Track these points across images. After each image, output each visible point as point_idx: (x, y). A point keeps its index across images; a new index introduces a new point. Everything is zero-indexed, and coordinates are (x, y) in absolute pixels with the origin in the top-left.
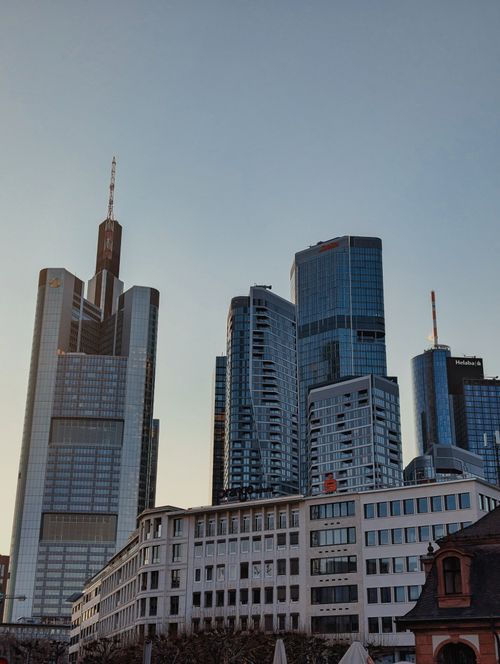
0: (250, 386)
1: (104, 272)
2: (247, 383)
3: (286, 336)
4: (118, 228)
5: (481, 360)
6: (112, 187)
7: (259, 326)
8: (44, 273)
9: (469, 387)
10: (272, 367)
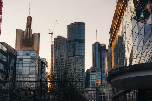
0: (58, 55)
1: (29, 28)
2: (57, 55)
3: (65, 45)
4: (31, 18)
5: (106, 45)
6: (30, 9)
7: (59, 43)
8: (17, 30)
9: (102, 51)
10: (62, 52)
